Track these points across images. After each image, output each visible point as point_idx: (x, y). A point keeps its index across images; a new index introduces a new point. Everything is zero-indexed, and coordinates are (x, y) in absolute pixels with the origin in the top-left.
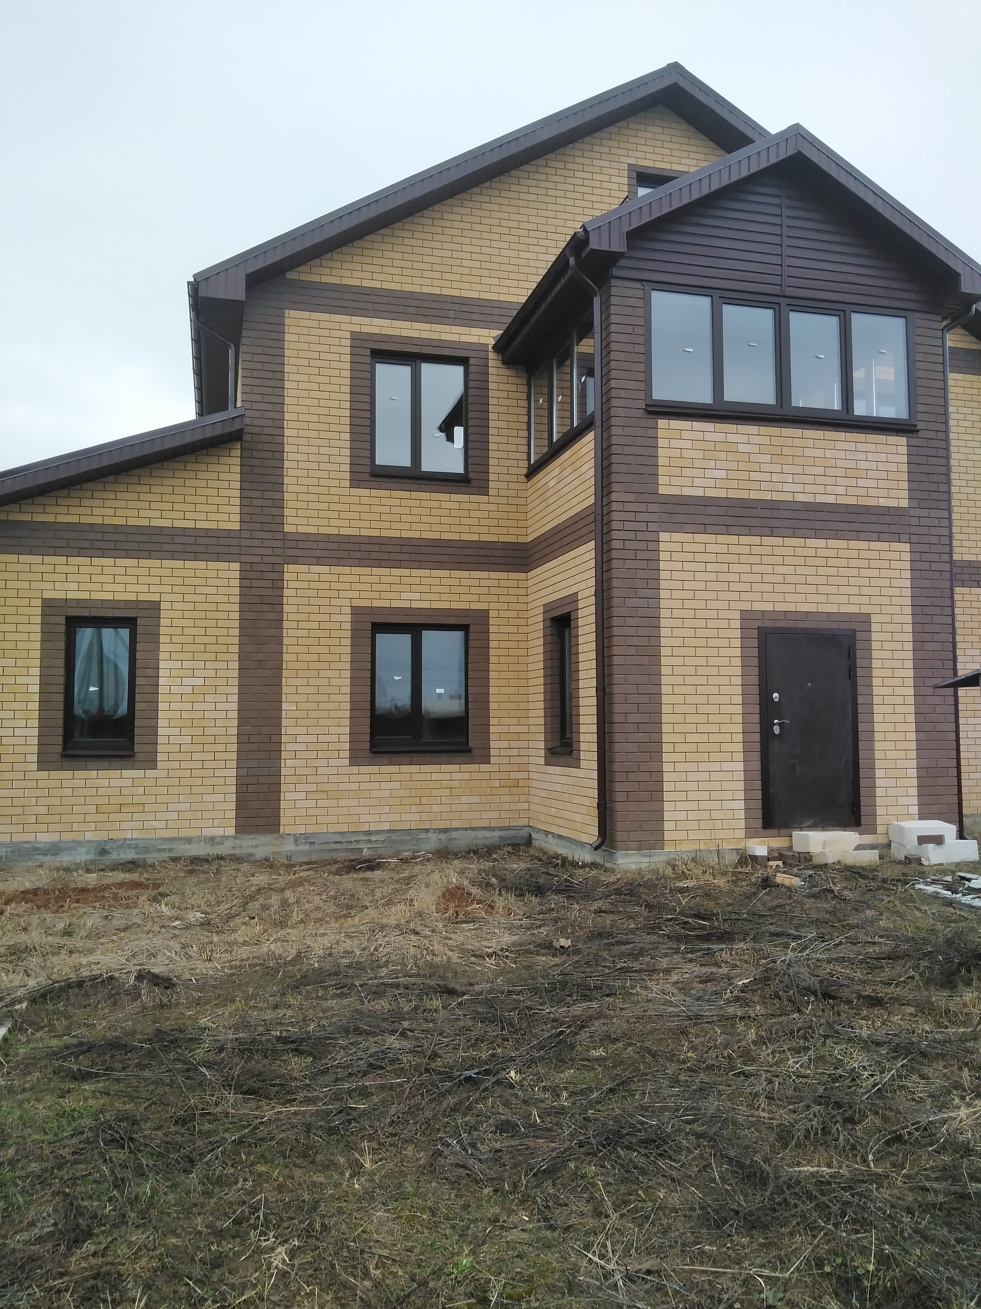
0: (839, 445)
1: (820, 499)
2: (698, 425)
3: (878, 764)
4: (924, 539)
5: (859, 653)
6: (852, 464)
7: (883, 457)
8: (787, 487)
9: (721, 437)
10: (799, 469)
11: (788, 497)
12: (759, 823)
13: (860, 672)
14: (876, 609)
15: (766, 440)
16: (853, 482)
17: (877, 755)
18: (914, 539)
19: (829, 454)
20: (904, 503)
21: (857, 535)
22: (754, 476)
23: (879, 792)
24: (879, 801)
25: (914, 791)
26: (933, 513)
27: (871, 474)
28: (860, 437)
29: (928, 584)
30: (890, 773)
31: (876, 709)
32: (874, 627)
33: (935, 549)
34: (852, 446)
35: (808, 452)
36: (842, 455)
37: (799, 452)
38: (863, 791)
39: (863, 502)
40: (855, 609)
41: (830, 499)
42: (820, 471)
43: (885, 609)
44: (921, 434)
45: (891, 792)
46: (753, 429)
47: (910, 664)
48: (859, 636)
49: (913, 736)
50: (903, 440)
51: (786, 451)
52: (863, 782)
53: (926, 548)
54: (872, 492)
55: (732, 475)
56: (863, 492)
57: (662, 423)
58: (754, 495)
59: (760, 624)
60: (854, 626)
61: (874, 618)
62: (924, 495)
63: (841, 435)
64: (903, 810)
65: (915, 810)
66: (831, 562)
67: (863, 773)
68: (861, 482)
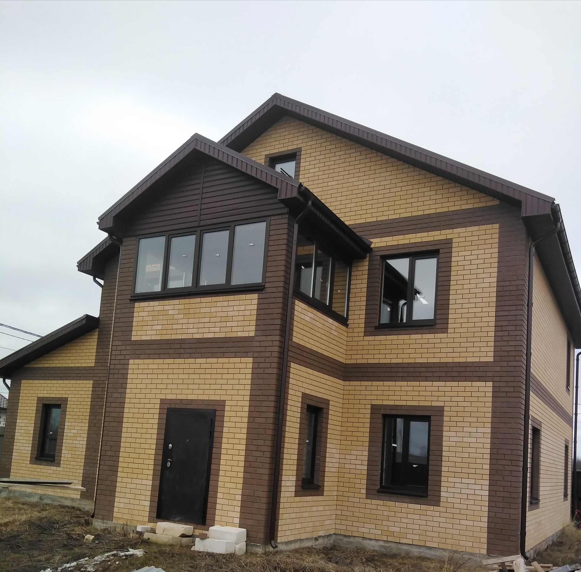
0: (219, 304)
1: (206, 336)
2: (152, 303)
3: (219, 490)
4: (262, 354)
5: (217, 423)
6: (225, 314)
7: (243, 308)
8: (190, 331)
9: (161, 308)
10: (196, 321)
11: (190, 336)
12: (155, 515)
13: (216, 434)
14: (229, 398)
15: (182, 307)
16: (224, 324)
17: (220, 484)
18: (256, 355)
19: (213, 310)
20: (252, 334)
21: (223, 355)
22: (175, 327)
23: (218, 507)
24: (217, 512)
25: (238, 509)
26: (269, 338)
27: (235, 319)
28: (231, 297)
29: (261, 382)
30: (226, 496)
31: (222, 457)
32: (227, 408)
33: (268, 360)
34: (226, 304)
35: (203, 310)
36: (220, 309)
37: (198, 311)
38: (209, 505)
39: (228, 335)
40: (217, 398)
41: (211, 336)
42: (207, 320)
43: (234, 398)
44: (268, 290)
45: (225, 508)
46: (176, 302)
47: (245, 431)
48: (218, 413)
49: (241, 475)
50: (255, 296)
51: (191, 311)
52: (210, 500)
53: (262, 360)
54: (234, 329)
55: (165, 327)
56: (229, 329)
57: (137, 305)
58: (173, 337)
59: (168, 406)
60: (216, 408)
61: (227, 403)
62: (265, 328)
63: (221, 298)
64: (230, 520)
65: (237, 521)
66: (208, 371)
67: (211, 493)
68: (229, 324)
